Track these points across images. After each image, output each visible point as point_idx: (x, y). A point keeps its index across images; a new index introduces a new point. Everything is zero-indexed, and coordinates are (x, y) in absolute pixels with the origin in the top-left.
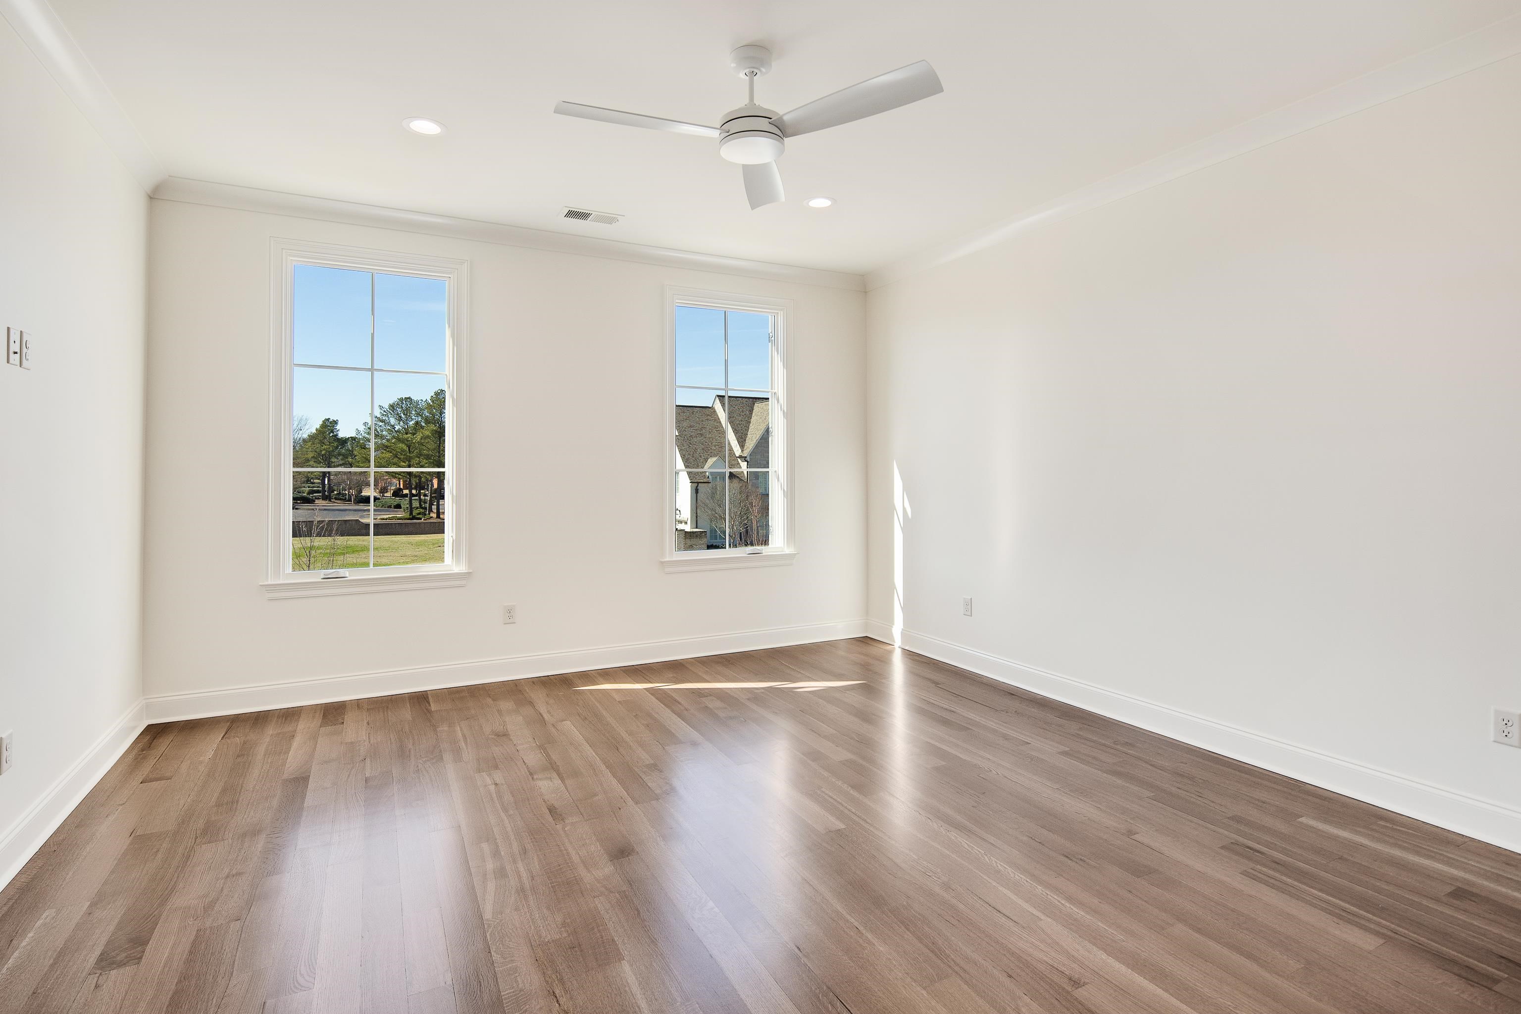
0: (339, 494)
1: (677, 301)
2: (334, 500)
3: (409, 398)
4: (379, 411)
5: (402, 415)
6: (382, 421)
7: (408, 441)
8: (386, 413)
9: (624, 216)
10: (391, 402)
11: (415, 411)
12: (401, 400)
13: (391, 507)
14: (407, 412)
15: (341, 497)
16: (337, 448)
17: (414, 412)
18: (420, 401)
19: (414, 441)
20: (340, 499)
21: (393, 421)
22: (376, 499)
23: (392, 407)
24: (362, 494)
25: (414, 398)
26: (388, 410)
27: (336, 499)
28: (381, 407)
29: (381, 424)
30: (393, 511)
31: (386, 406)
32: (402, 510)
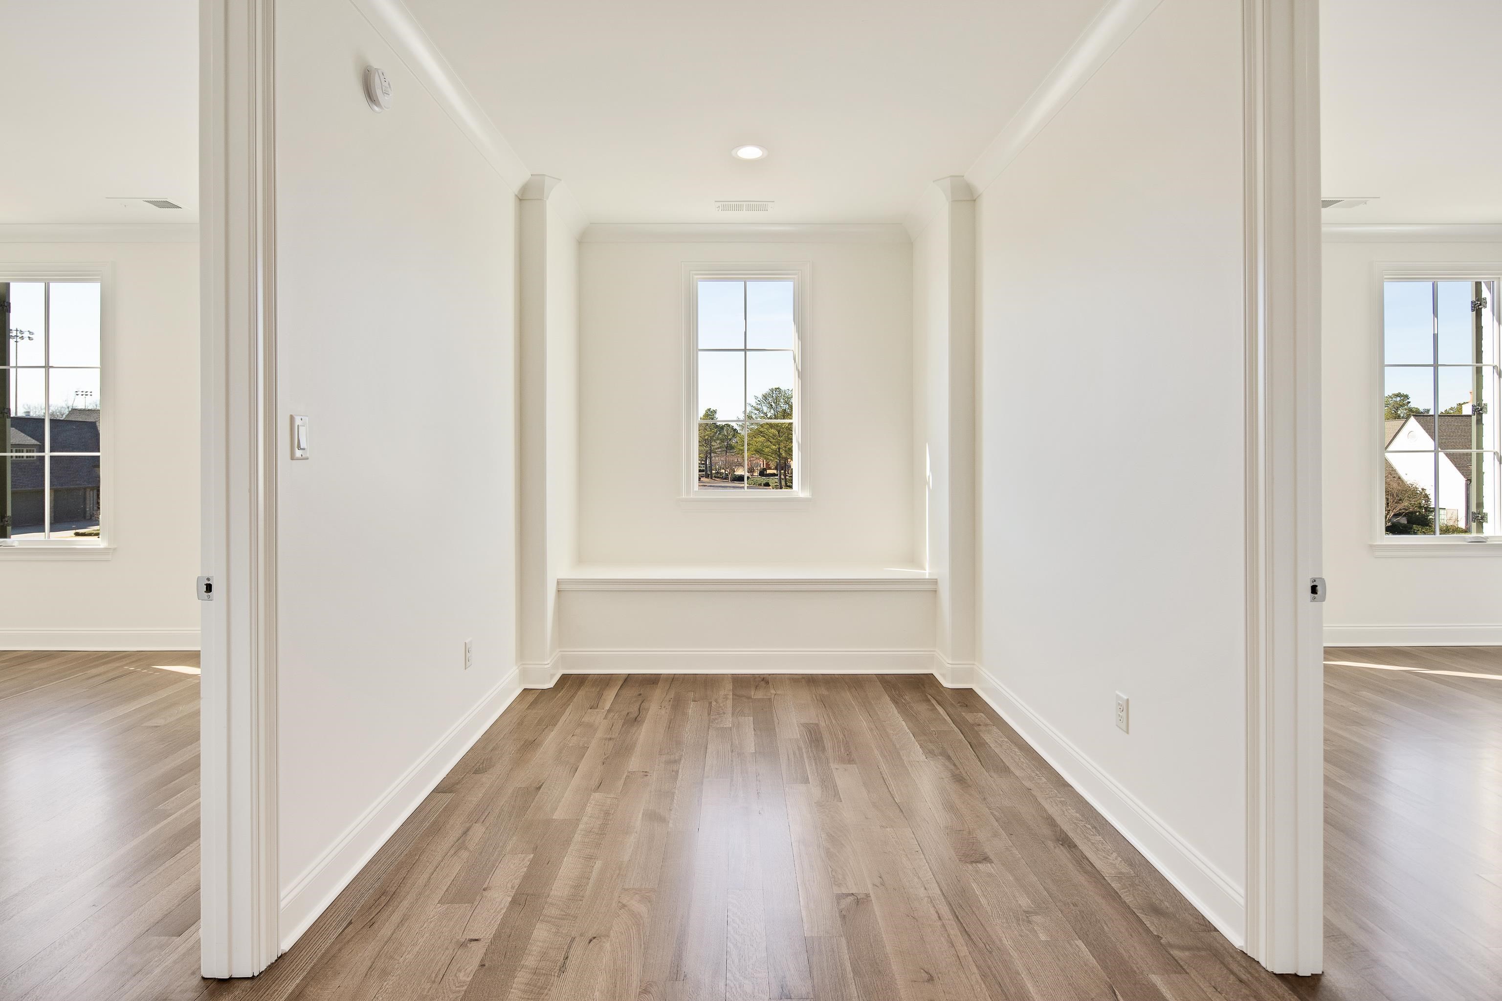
0: (717, 473)
1: (1385, 277)
2: (714, 478)
3: (778, 388)
4: (755, 400)
5: (773, 404)
6: (758, 410)
7: (778, 426)
8: (760, 403)
9: (1379, 198)
10: (764, 393)
11: (784, 399)
12: (772, 390)
13: (761, 485)
14: (777, 401)
15: (719, 475)
16: (716, 433)
17: (782, 401)
18: (787, 391)
19: (783, 427)
20: (719, 478)
21: (765, 409)
22: (748, 478)
23: (765, 397)
24: (735, 473)
25: (783, 388)
26: (762, 399)
27: (715, 477)
28: (756, 397)
29: (756, 412)
30: (763, 489)
31: (760, 397)
32: (770, 487)
